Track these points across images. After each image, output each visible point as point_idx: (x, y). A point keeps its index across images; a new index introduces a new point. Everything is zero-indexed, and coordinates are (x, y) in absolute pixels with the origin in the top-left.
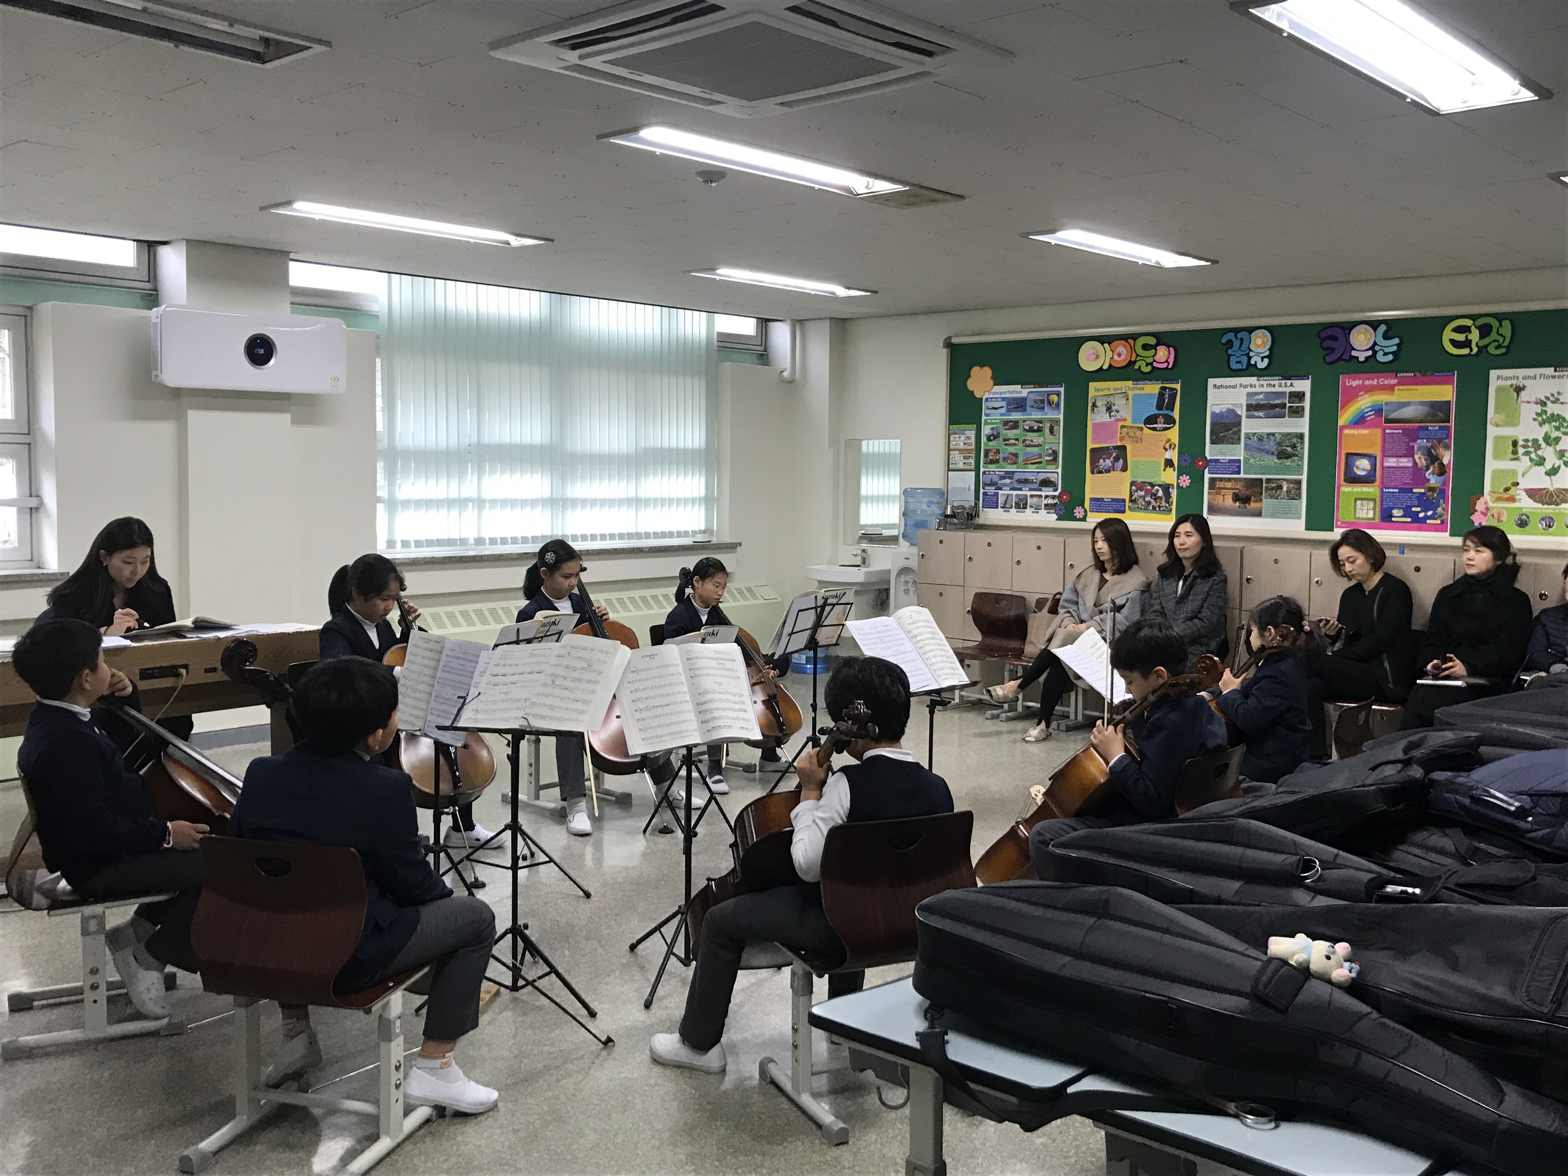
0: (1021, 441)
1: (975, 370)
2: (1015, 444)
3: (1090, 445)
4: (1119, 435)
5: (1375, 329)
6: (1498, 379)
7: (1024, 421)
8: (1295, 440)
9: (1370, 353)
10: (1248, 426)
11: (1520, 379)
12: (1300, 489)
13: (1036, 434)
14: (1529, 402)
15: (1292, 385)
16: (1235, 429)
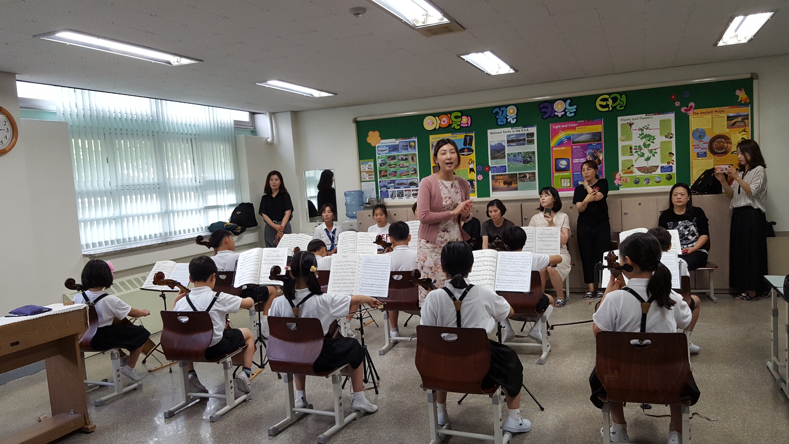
0: (397, 165)
1: (371, 133)
2: (394, 167)
5: (565, 102)
6: (621, 120)
7: (398, 156)
8: (531, 155)
9: (563, 113)
10: (508, 150)
11: (631, 120)
12: (535, 176)
13: (405, 161)
14: (636, 130)
15: (527, 130)
16: (502, 152)
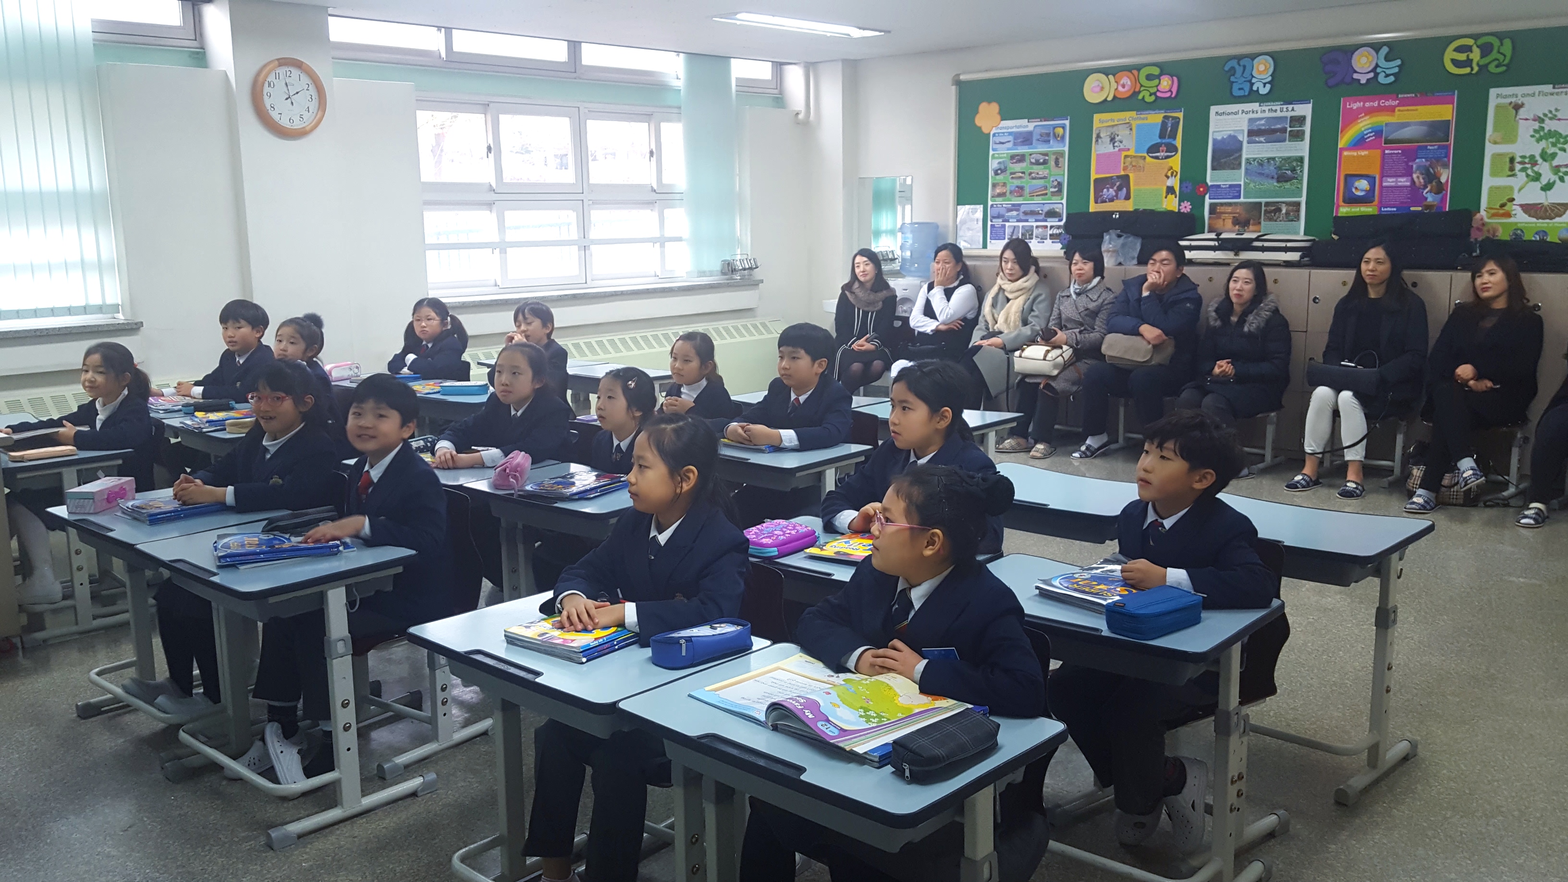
0: (1027, 173)
1: (983, 107)
2: (1021, 178)
3: (1094, 176)
4: (1122, 165)
5: (1377, 51)
6: (1497, 97)
7: (1031, 155)
9: (1372, 75)
10: (1249, 152)
11: (1519, 97)
12: (1298, 211)
13: (1042, 167)
14: (1527, 119)
15: (1293, 110)
16: (1237, 155)
